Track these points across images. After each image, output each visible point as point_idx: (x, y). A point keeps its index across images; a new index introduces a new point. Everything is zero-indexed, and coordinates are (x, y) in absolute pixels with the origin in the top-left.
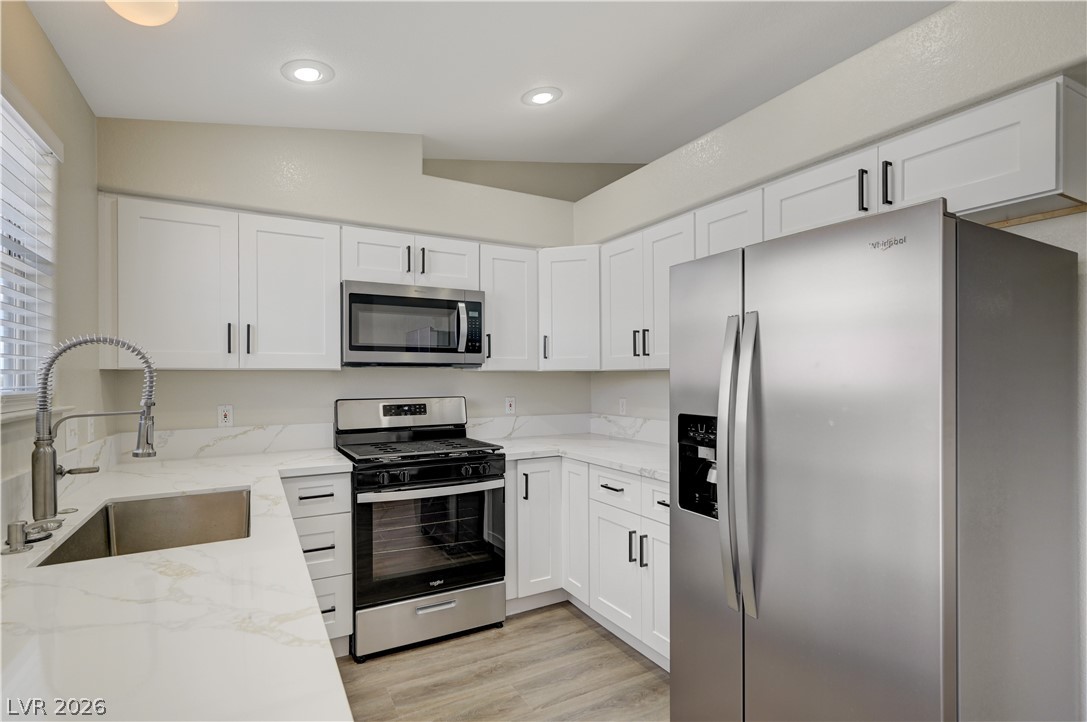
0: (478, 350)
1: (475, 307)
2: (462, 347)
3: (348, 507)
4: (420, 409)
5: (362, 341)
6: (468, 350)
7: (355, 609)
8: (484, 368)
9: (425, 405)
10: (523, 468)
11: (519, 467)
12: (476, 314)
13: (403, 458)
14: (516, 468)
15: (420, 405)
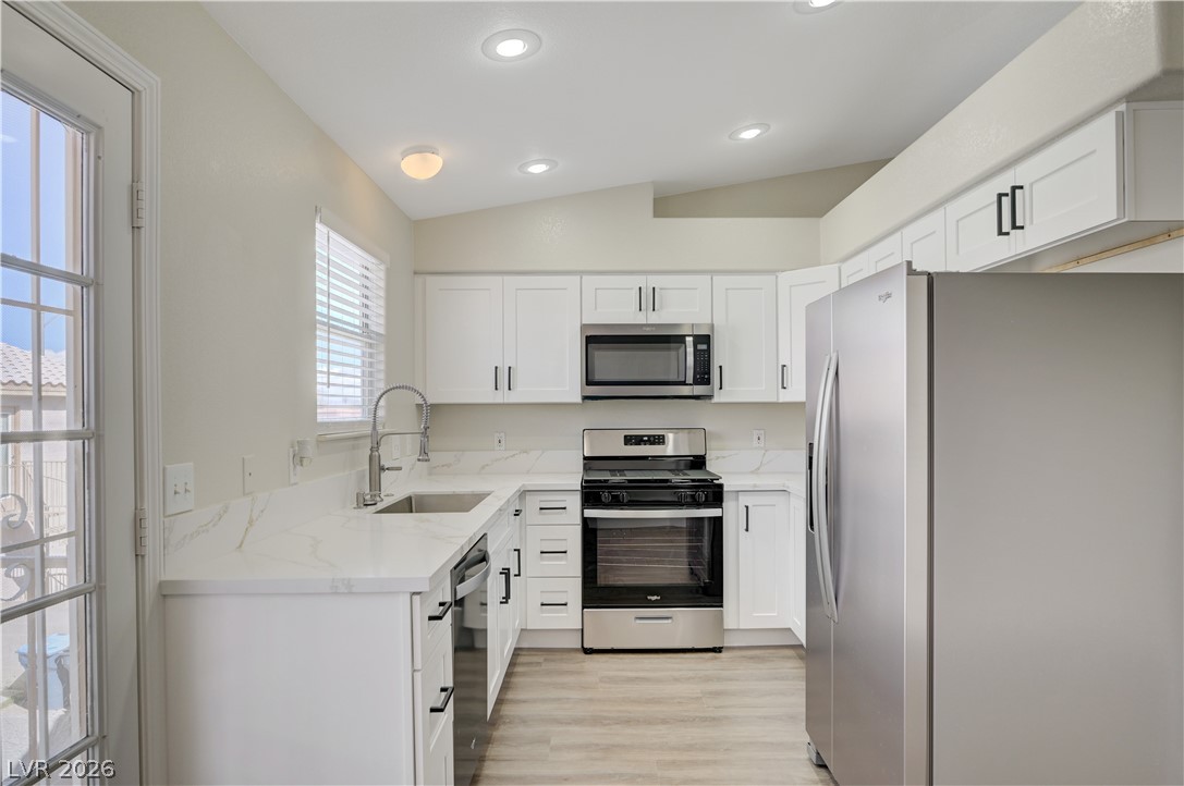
0: (707, 382)
1: (704, 340)
2: (690, 379)
3: (579, 521)
4: (658, 440)
5: (598, 377)
6: (696, 382)
7: (583, 608)
8: (715, 400)
9: (663, 436)
10: (744, 500)
11: (740, 498)
12: (704, 347)
13: (630, 481)
14: (737, 499)
15: (659, 436)
